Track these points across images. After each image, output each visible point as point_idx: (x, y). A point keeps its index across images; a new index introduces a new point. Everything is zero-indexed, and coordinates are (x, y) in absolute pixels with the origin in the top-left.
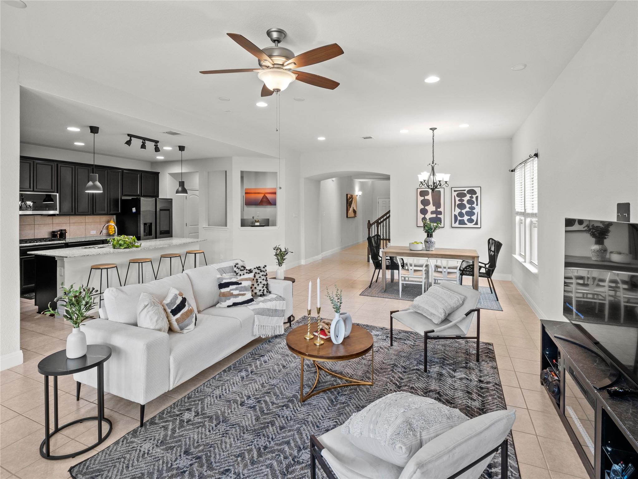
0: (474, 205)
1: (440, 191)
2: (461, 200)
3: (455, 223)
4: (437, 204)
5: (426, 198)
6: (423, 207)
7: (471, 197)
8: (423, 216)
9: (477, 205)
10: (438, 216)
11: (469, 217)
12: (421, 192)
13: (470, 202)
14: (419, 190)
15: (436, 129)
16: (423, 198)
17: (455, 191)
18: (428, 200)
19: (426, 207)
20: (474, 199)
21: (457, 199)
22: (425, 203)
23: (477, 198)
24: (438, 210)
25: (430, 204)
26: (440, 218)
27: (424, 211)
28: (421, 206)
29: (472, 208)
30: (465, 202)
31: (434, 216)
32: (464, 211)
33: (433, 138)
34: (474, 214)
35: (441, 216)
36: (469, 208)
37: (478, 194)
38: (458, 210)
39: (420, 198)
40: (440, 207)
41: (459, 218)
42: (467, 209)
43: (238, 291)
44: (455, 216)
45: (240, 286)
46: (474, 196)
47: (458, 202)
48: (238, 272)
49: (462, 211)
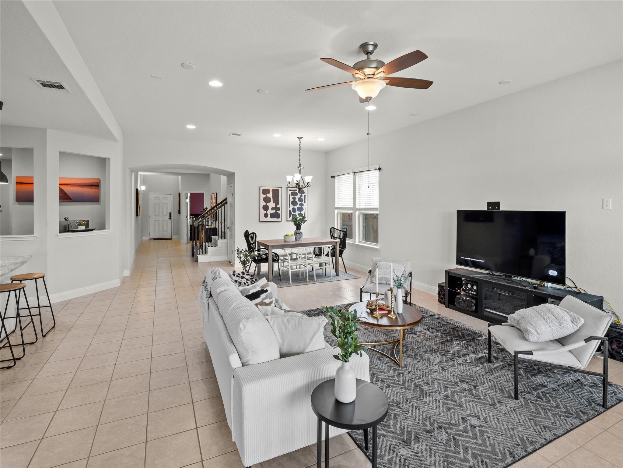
0: (303, 203)
1: (278, 190)
2: (294, 198)
3: (290, 217)
4: (276, 202)
5: (267, 196)
6: (265, 204)
7: (301, 196)
8: (265, 212)
9: (305, 202)
10: (277, 212)
11: (300, 212)
12: (263, 190)
13: (300, 200)
14: (262, 189)
15: (302, 138)
16: (265, 196)
17: (290, 190)
18: (269, 198)
19: (268, 204)
20: (303, 198)
21: (291, 197)
22: (267, 200)
23: (305, 196)
24: (277, 206)
25: (270, 201)
26: (279, 214)
27: (266, 208)
28: (263, 203)
29: (302, 205)
30: (297, 200)
31: (274, 211)
32: (296, 207)
33: (300, 146)
34: (303, 209)
35: (279, 212)
36: (300, 204)
37: (306, 194)
38: (292, 207)
39: (263, 196)
40: (278, 204)
41: (293, 213)
42: (298, 206)
43: (269, 299)
44: (290, 211)
45: (267, 293)
46: (303, 195)
47: (292, 200)
48: (240, 281)
49: (295, 207)
